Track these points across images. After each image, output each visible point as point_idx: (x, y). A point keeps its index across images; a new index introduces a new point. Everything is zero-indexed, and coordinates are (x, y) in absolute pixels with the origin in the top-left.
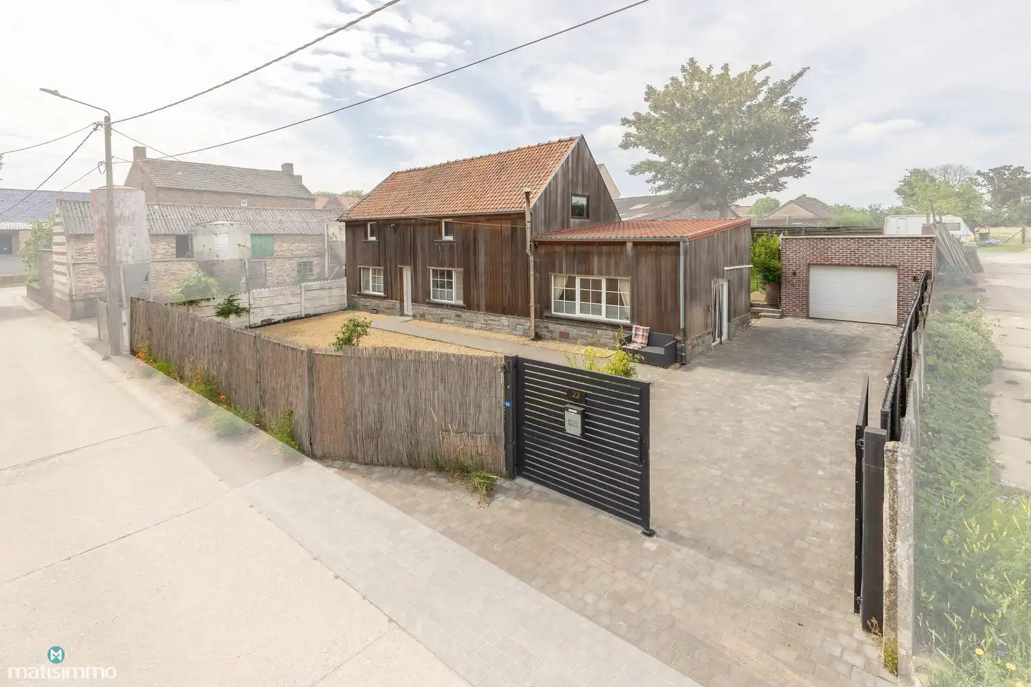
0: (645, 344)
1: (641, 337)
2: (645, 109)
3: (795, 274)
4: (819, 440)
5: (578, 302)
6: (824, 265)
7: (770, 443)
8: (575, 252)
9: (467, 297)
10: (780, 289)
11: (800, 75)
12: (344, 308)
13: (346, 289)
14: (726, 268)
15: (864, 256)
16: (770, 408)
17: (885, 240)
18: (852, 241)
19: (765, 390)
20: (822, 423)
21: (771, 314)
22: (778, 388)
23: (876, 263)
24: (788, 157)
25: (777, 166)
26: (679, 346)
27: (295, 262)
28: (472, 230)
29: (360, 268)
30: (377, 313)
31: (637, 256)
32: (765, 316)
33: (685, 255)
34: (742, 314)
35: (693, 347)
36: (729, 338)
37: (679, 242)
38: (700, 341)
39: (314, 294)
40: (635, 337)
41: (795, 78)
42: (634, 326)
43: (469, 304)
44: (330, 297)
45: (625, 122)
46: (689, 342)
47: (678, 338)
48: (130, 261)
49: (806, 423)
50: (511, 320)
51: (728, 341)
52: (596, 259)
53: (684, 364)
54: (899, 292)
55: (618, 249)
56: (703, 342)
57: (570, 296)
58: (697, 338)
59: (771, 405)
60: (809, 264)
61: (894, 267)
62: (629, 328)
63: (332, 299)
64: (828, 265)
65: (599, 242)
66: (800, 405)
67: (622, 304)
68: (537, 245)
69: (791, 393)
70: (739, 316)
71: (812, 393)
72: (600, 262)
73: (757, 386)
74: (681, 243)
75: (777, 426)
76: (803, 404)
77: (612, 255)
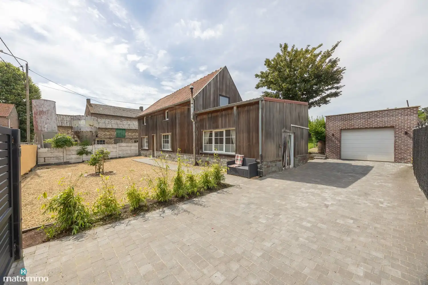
0: (241, 165)
1: (239, 161)
2: (265, 69)
3: (333, 135)
4: (349, 239)
5: (213, 144)
6: (350, 129)
7: (297, 239)
8: (211, 117)
9: (173, 147)
10: (325, 144)
11: (336, 46)
12: (137, 155)
13: (138, 147)
14: (292, 125)
15: (373, 122)
16: (307, 205)
17: (386, 112)
18: (366, 114)
19: (307, 193)
20: (352, 221)
21: (320, 157)
22: (316, 191)
23: (381, 125)
24: (331, 87)
25: (326, 92)
26: (259, 165)
27: (134, 140)
28: (174, 113)
29: (142, 137)
30: (146, 157)
31: (239, 114)
32: (317, 158)
33: (262, 109)
34: (302, 154)
35: (268, 167)
36: (294, 167)
37: (259, 102)
38: (274, 164)
39: (123, 148)
40: (236, 161)
41: (334, 48)
42: (236, 155)
43: (174, 151)
44: (130, 150)
45: (257, 76)
46: (264, 163)
47: (259, 161)
48: (46, 130)
49: (336, 220)
50: (188, 156)
51: (294, 168)
52: (220, 119)
53: (261, 176)
54: (395, 142)
55: (230, 111)
56: (276, 165)
57: (210, 142)
58: (271, 162)
59: (308, 203)
60: (341, 130)
61: (392, 127)
62: (234, 156)
63: (131, 151)
64: (352, 129)
65: (221, 110)
66: (332, 204)
67: (232, 143)
68: (197, 116)
69: (326, 195)
70: (300, 154)
71: (342, 196)
72: (222, 120)
73: (303, 189)
74: (260, 101)
75: (309, 222)
76: (335, 203)
77: (227, 115)
